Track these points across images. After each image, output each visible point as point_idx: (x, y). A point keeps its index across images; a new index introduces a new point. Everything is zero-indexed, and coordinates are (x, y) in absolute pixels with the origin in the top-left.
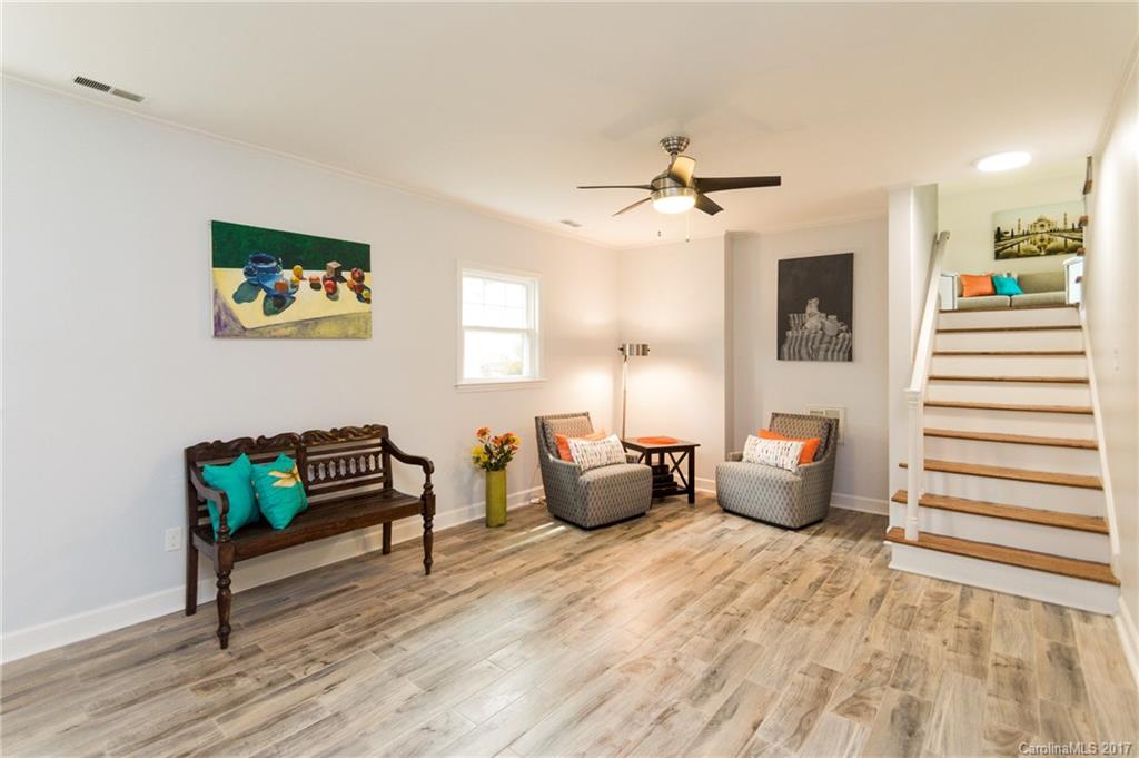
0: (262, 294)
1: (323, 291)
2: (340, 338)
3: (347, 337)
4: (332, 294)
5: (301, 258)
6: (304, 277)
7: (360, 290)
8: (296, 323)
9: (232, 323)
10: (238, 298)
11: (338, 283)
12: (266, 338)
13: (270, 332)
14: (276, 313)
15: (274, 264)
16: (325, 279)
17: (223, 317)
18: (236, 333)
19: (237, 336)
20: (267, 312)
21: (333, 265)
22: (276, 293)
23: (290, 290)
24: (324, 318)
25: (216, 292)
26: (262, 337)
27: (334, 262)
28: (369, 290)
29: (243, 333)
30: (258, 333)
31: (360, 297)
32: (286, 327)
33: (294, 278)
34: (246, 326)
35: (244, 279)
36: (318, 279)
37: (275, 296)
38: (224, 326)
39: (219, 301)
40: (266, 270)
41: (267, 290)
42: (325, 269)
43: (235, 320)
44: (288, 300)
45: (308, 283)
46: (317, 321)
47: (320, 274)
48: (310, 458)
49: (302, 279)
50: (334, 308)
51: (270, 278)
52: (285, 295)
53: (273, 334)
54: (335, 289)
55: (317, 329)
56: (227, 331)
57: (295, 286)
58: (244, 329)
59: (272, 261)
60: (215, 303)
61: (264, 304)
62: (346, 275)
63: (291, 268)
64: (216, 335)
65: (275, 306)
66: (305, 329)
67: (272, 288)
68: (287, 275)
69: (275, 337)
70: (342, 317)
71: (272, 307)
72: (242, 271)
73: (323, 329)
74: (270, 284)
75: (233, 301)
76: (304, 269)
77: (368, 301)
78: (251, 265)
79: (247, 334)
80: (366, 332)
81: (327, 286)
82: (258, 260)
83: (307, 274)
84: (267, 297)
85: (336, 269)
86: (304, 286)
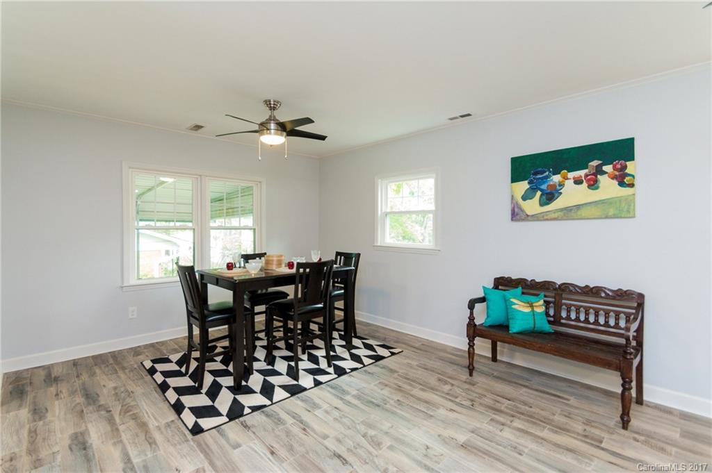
0: (539, 193)
1: (585, 184)
2: (601, 218)
3: (607, 217)
4: (593, 184)
5: (567, 165)
6: (569, 177)
7: (622, 179)
8: (561, 210)
9: (521, 212)
10: (524, 198)
11: (599, 176)
12: (541, 220)
13: (543, 217)
14: (548, 204)
15: (547, 173)
16: (586, 176)
17: (516, 210)
18: (523, 218)
19: (523, 220)
20: (542, 204)
21: (595, 163)
22: (549, 191)
23: (558, 188)
24: (586, 204)
25: (512, 196)
26: (538, 220)
27: (596, 161)
28: (633, 176)
29: (527, 218)
30: (536, 218)
31: (622, 184)
32: (554, 213)
33: (561, 179)
34: (529, 214)
35: (528, 186)
36: (581, 176)
37: (547, 194)
38: (516, 214)
39: (514, 201)
40: (542, 179)
41: (541, 190)
42: (587, 168)
43: (523, 211)
44: (556, 195)
45: (572, 181)
46: (578, 207)
47: (582, 173)
48: (564, 301)
49: (567, 179)
50: (594, 196)
51: (544, 183)
52: (554, 192)
53: (546, 217)
54: (596, 181)
55: (579, 213)
56: (518, 217)
57: (561, 185)
58: (528, 216)
59: (546, 172)
60: (512, 203)
61: (540, 200)
62: (608, 168)
63: (559, 173)
64: (512, 220)
65: (547, 200)
66: (569, 213)
67: (545, 188)
68: (556, 179)
69: (547, 220)
70: (602, 202)
71: (545, 200)
72: (526, 182)
73: (584, 212)
74: (544, 187)
75: (521, 200)
76: (569, 172)
77: (631, 185)
78: (532, 177)
79: (529, 218)
80: (628, 211)
81: (588, 181)
82: (536, 173)
83: (571, 175)
84: (541, 195)
85: (597, 166)
86: (569, 184)
